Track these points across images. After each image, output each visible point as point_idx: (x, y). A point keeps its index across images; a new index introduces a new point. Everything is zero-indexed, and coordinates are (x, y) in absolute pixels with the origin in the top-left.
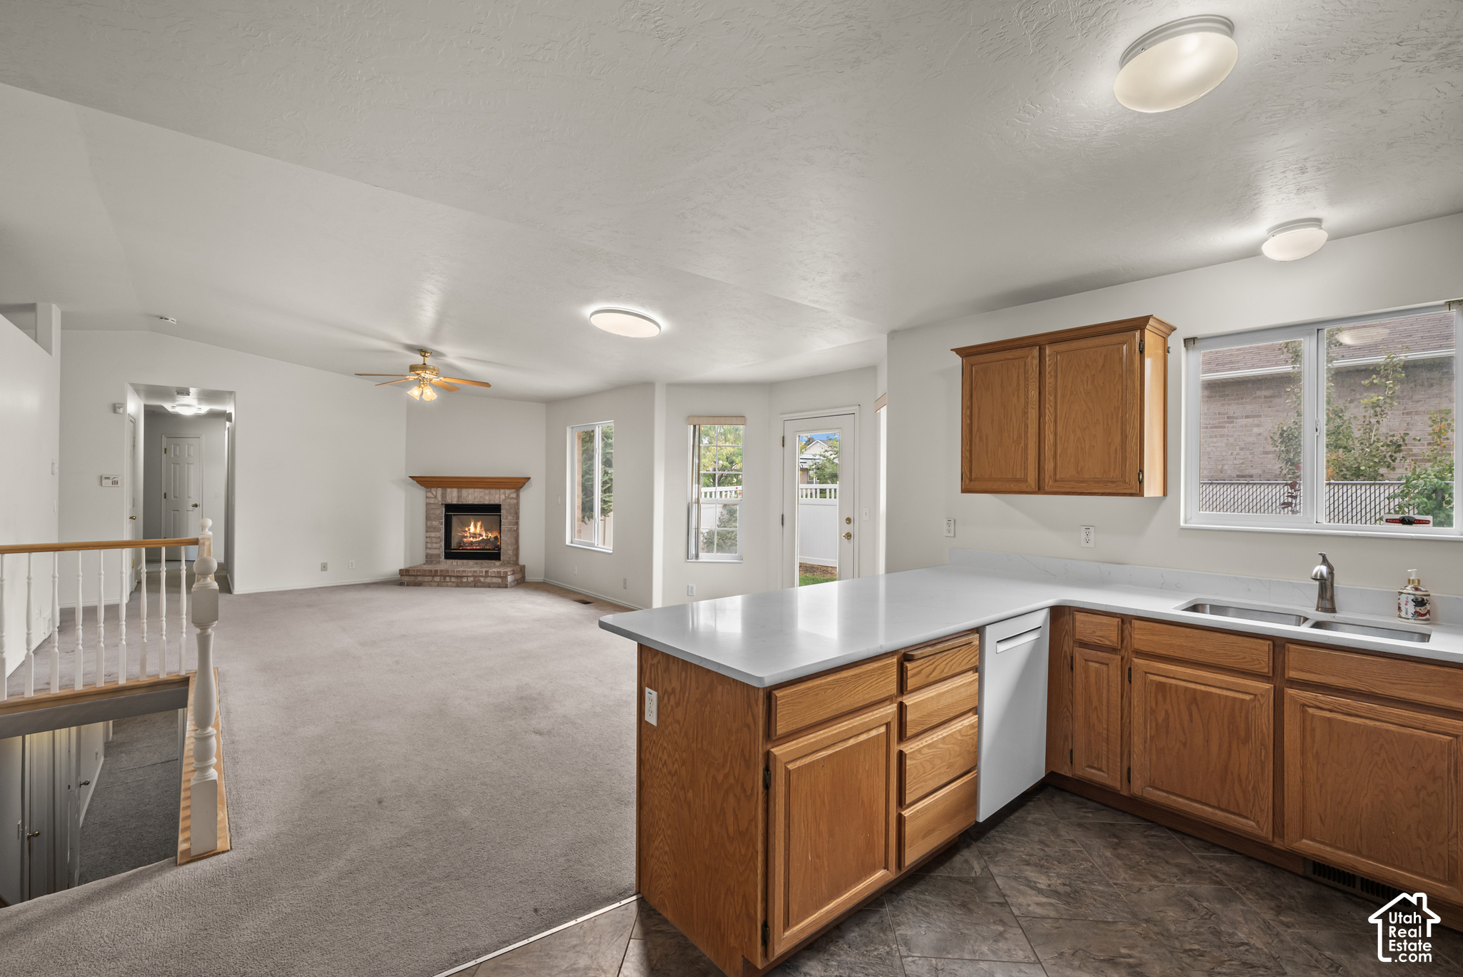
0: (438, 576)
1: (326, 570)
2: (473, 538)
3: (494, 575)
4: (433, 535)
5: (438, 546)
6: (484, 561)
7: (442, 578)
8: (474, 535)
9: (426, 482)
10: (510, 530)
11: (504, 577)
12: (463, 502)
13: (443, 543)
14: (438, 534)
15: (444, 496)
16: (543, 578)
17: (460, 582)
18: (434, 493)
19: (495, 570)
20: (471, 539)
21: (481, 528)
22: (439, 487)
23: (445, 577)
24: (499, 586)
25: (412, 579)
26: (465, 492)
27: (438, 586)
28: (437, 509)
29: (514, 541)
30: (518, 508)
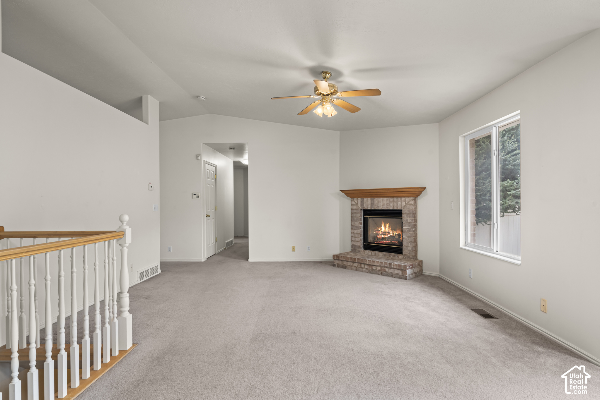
0: (356, 263)
1: (294, 251)
2: (384, 235)
3: (396, 267)
4: (356, 231)
5: (359, 239)
6: (390, 254)
7: (359, 264)
8: (384, 233)
9: (351, 194)
10: (409, 231)
11: (404, 270)
12: (376, 208)
13: (362, 238)
14: (359, 231)
15: (362, 204)
16: (438, 273)
17: (371, 269)
18: (356, 202)
19: (397, 263)
20: (383, 236)
21: (389, 228)
22: (359, 197)
23: (361, 264)
24: (400, 277)
25: (340, 262)
26: (376, 200)
27: (356, 270)
28: (357, 213)
29: (413, 240)
30: (416, 213)
